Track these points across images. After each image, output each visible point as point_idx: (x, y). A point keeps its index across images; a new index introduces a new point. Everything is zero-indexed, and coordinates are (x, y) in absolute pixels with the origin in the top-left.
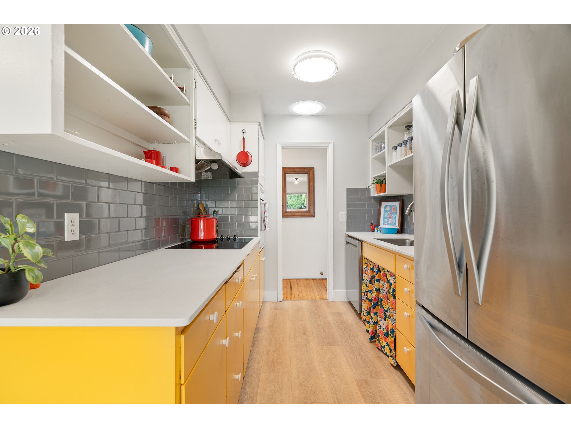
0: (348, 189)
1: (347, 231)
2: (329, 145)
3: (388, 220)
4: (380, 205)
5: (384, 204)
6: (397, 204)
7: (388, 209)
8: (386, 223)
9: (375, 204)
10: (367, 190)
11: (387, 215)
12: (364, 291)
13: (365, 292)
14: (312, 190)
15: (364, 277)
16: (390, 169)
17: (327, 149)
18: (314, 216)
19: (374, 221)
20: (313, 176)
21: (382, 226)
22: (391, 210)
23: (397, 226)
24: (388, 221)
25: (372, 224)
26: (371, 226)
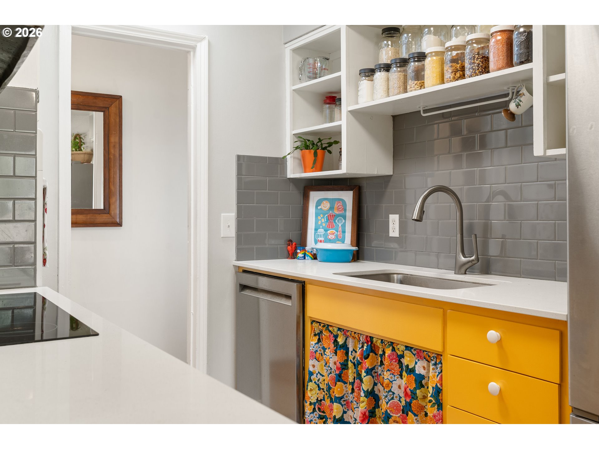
0: (239, 157)
1: (238, 259)
2: (199, 45)
3: (326, 231)
4: (306, 198)
5: (315, 196)
6: (348, 197)
7: (326, 206)
8: (322, 239)
9: (296, 195)
10: (280, 162)
11: (323, 220)
12: (314, 400)
13: (314, 404)
14: (114, 155)
15: (314, 366)
16: (351, 117)
17: (192, 53)
18: (120, 225)
19: (294, 235)
20: (118, 120)
21: (311, 244)
22: (331, 208)
23: (347, 244)
24: (326, 235)
25: (290, 241)
26: (289, 245)
